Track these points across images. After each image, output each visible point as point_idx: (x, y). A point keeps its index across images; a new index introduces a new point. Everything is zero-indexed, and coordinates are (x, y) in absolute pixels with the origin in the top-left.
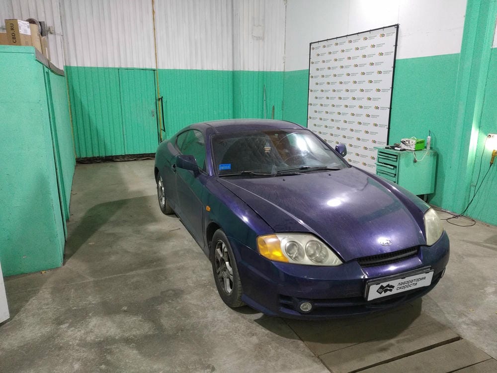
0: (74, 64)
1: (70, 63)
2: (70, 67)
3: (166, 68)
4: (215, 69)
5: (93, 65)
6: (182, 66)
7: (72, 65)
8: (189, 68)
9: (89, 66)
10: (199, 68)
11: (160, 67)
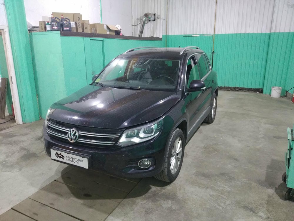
0: (170, 34)
1: (168, 33)
2: (168, 35)
3: (220, 33)
4: (255, 32)
5: (179, 34)
6: (231, 32)
7: (169, 35)
8: (235, 33)
9: (177, 34)
10: (243, 32)
11: (216, 33)
